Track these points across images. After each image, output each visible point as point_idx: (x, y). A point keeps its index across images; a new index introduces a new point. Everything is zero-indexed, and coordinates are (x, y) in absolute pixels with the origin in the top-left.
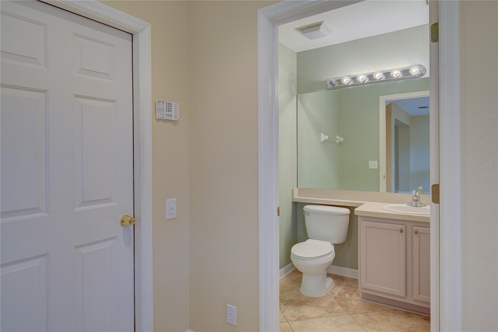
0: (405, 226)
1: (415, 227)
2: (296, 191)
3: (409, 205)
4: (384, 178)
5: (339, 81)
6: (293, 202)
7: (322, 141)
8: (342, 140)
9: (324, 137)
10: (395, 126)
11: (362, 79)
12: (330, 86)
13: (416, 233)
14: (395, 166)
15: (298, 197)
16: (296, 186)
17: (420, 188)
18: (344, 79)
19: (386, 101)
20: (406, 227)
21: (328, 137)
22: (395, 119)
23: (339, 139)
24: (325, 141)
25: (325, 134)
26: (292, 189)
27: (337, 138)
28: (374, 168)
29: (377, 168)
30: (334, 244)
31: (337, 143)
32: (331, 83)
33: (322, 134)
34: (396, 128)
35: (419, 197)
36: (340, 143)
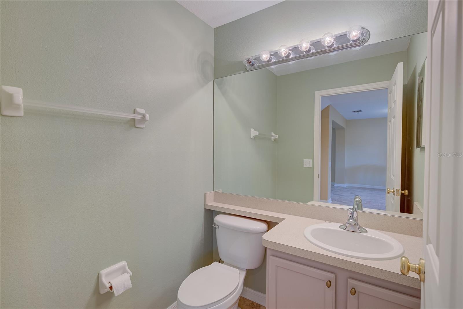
0: (334, 275)
1: (351, 281)
2: (210, 195)
3: (343, 228)
4: (318, 178)
5: (258, 59)
6: (205, 209)
7: (252, 137)
8: (277, 137)
9: (254, 133)
10: (332, 128)
11: (285, 53)
12: (248, 67)
13: (354, 292)
14: (332, 163)
15: (212, 204)
16: (212, 190)
17: (357, 199)
18: (263, 54)
19: (321, 97)
20: (336, 276)
21: (258, 132)
22: (332, 121)
23: (274, 136)
24: (255, 137)
25: (255, 130)
26: (205, 194)
27: (272, 135)
28: (308, 166)
29: (311, 167)
30: (246, 269)
31: (272, 140)
32: (249, 62)
33: (252, 130)
34: (334, 129)
35: (357, 219)
36: (275, 140)
